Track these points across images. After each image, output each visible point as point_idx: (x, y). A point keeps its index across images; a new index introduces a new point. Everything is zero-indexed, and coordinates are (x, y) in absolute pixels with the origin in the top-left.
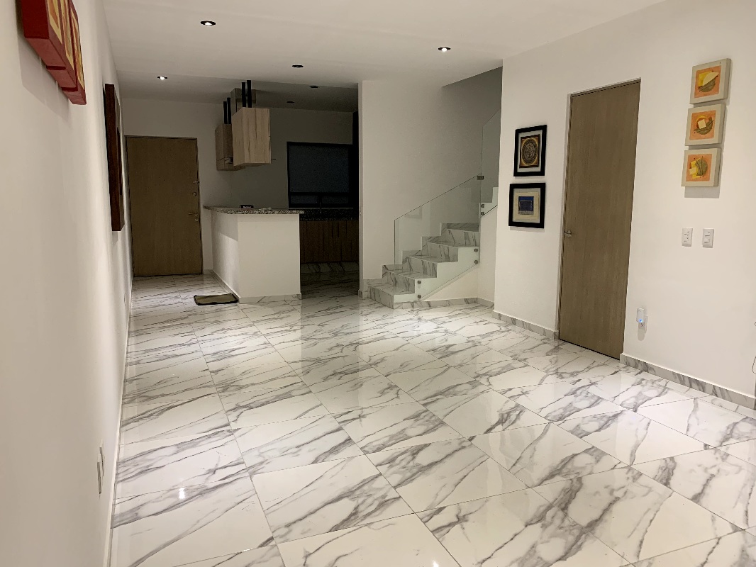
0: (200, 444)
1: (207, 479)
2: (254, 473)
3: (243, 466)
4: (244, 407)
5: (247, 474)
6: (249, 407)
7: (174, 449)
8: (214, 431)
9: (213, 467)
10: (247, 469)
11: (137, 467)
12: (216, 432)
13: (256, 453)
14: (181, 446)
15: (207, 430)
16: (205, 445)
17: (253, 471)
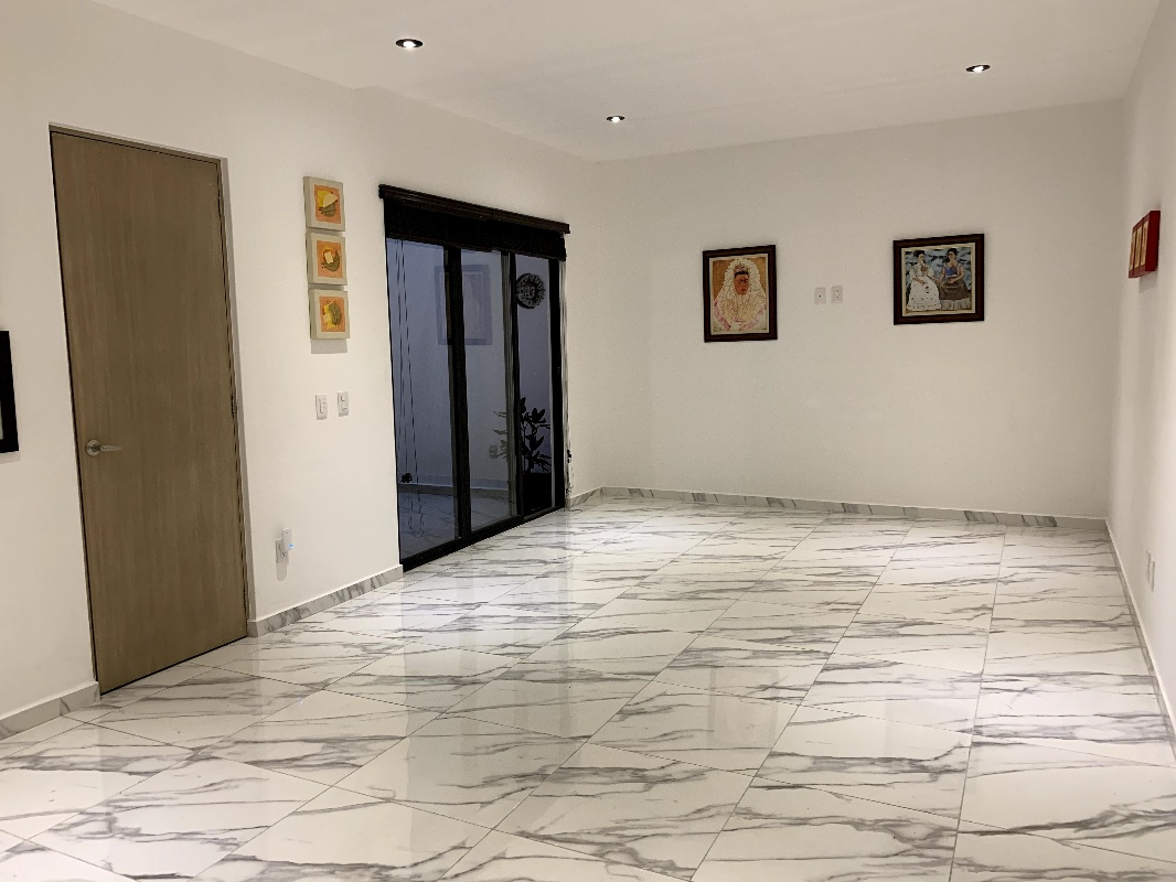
0: (1035, 728)
1: (1037, 686)
2: (976, 675)
3: (984, 685)
4: (924, 769)
5: (984, 677)
6: (916, 766)
7: (1078, 733)
8: (1005, 740)
9: (1025, 695)
10: (981, 681)
11: (1137, 725)
12: (1003, 739)
13: (958, 693)
14: (1068, 735)
15: (1015, 746)
16: (1026, 724)
17: (978, 678)
